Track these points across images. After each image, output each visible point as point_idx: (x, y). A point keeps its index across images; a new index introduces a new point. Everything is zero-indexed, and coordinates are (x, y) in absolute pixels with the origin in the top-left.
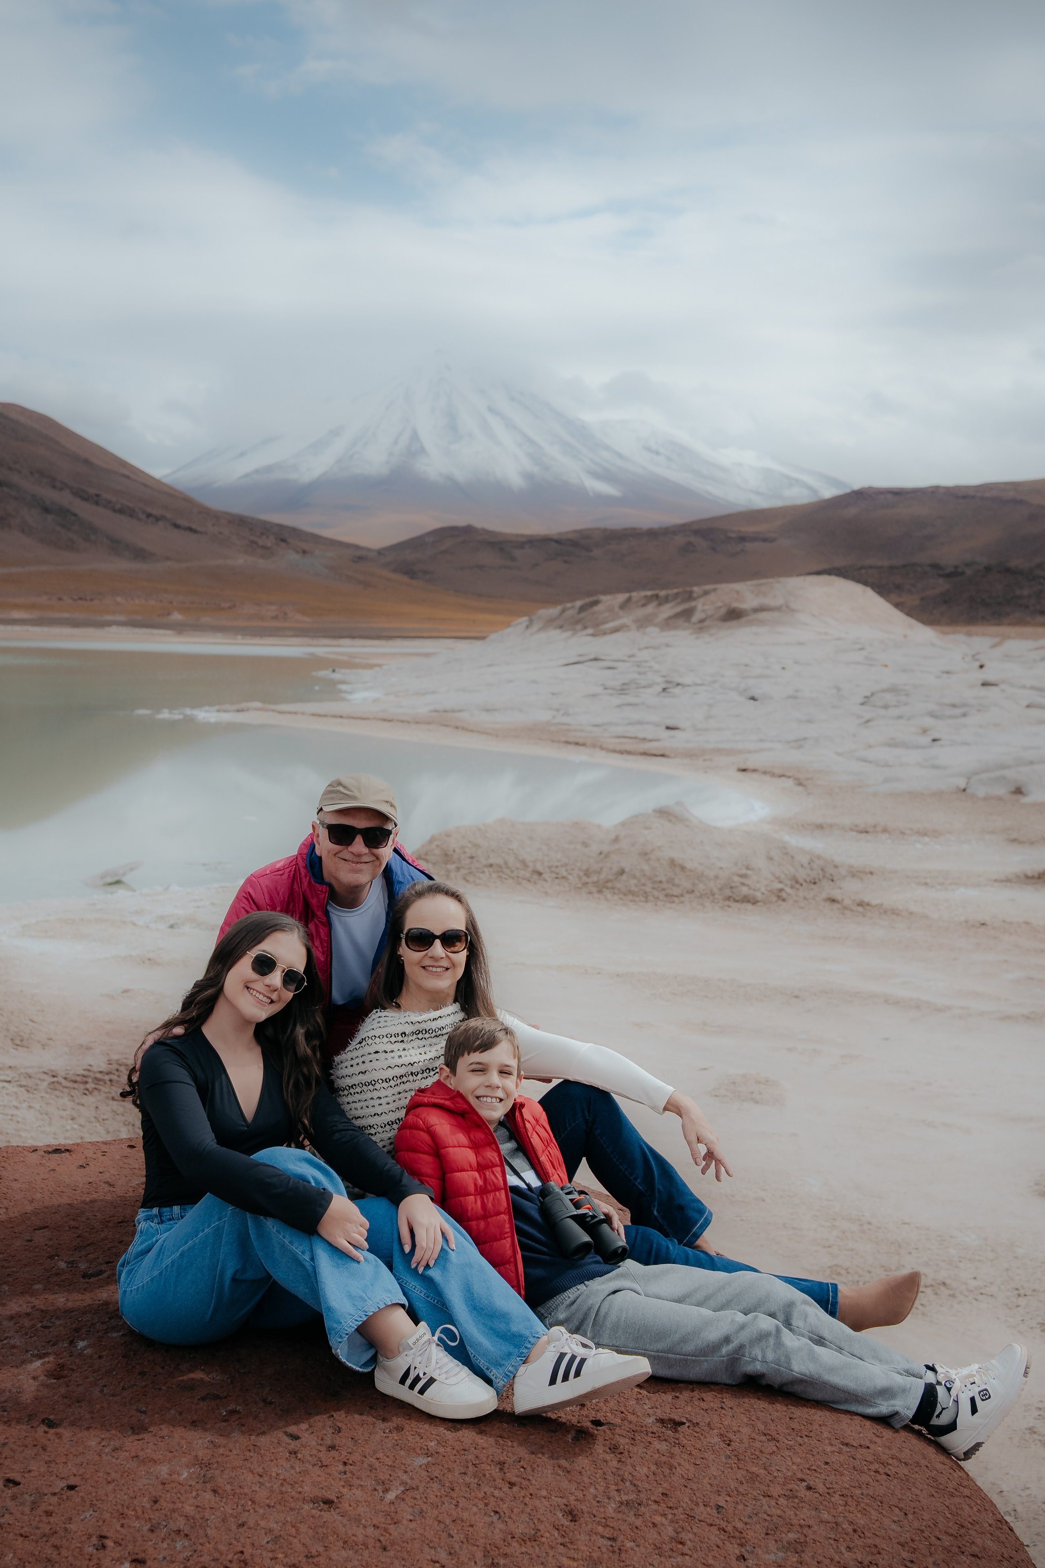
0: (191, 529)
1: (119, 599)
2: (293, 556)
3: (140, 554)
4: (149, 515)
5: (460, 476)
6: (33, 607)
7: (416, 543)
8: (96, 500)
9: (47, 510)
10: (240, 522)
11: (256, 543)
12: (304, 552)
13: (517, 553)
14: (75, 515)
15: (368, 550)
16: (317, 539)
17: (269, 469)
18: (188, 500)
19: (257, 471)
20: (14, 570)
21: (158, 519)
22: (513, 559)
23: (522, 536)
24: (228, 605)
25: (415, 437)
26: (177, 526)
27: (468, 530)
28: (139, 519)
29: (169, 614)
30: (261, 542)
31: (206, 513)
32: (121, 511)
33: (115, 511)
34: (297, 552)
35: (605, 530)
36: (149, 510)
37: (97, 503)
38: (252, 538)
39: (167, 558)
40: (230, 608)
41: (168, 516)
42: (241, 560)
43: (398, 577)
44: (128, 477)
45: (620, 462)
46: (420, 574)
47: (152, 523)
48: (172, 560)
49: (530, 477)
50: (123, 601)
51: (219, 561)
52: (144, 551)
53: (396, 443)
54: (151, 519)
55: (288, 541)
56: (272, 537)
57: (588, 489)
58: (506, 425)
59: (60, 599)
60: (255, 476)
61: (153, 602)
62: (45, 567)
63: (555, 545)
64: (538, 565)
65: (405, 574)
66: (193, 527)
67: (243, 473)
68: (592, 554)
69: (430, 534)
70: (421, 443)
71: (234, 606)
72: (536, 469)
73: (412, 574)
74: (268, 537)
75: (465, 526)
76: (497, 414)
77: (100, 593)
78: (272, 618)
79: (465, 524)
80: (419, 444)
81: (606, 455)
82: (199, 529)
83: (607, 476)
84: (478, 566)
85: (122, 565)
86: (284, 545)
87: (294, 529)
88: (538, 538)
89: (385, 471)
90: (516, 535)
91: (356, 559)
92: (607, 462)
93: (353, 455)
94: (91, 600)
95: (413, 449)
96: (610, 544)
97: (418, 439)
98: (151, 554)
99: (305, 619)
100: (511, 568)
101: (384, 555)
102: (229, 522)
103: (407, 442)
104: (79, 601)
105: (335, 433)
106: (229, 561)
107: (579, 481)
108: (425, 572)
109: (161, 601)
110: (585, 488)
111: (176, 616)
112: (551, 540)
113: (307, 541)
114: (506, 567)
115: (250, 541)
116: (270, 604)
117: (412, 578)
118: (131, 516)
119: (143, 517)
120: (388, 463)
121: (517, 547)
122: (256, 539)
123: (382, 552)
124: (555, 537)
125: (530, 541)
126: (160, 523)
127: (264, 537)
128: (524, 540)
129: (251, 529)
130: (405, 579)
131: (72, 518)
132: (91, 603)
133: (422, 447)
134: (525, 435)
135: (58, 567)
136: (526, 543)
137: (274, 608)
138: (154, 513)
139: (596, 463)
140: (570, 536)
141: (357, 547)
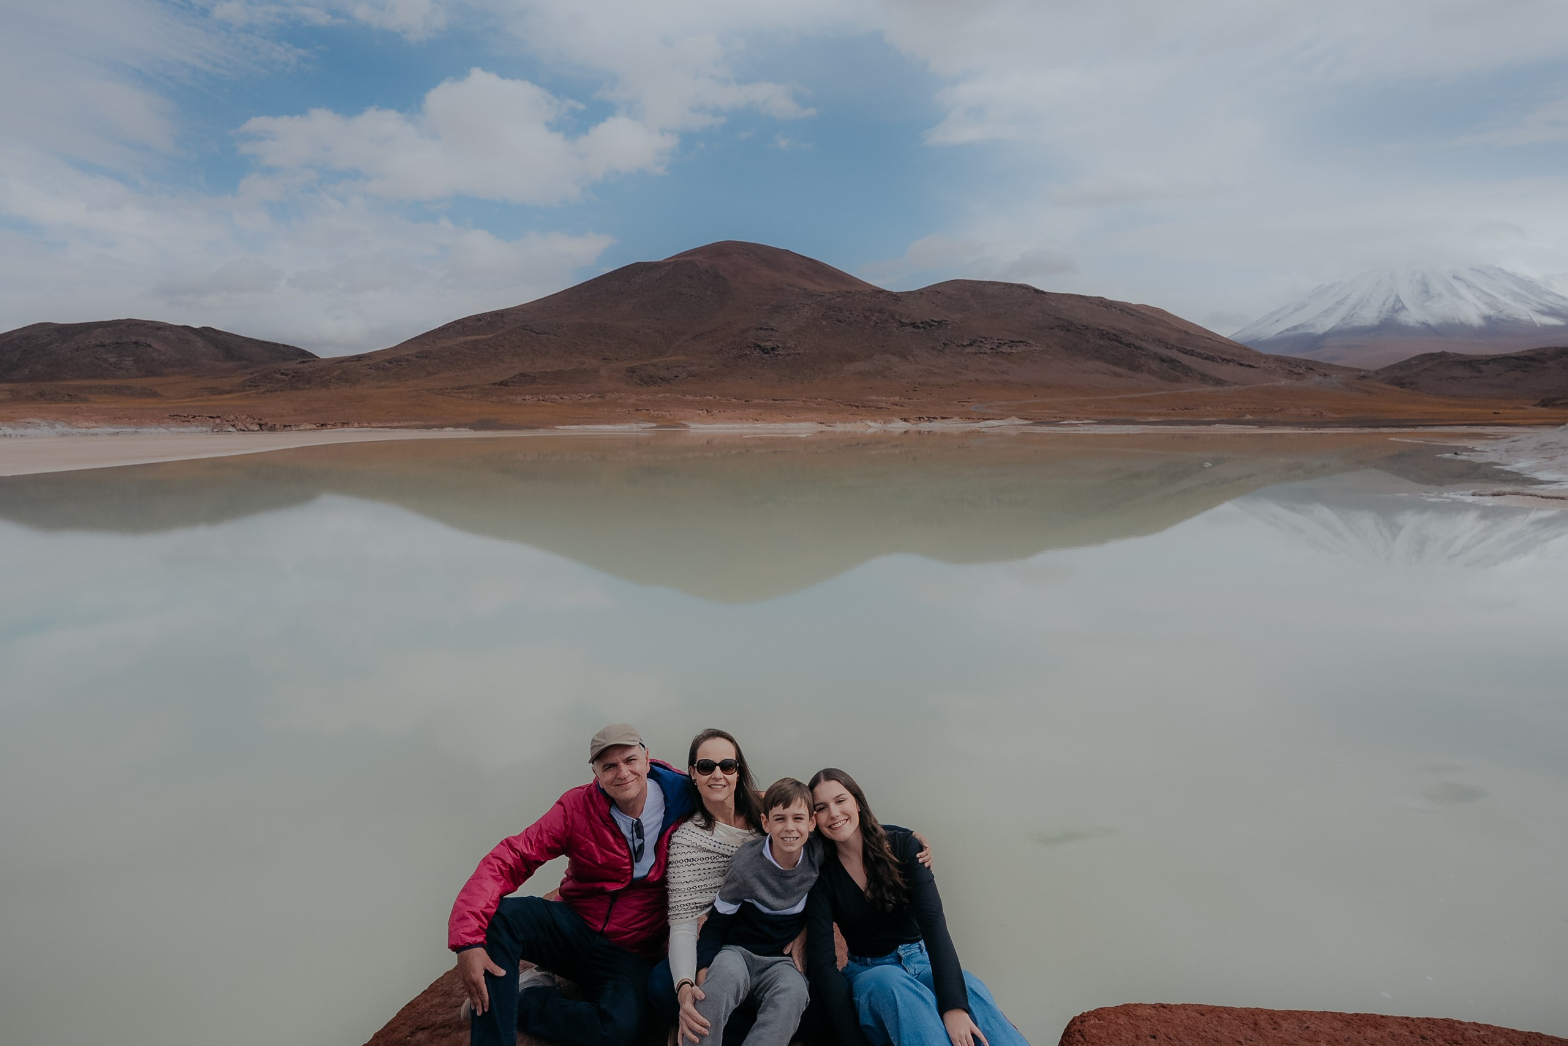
0: (1250, 366)
1: (1208, 408)
2: (1318, 378)
3: (1219, 382)
4: (1224, 360)
5: (1432, 322)
6: (1158, 414)
7: (1405, 365)
8: (1192, 353)
9: (1163, 361)
10: (1279, 360)
11: (1293, 372)
12: (1325, 375)
13: (1483, 367)
14: (1180, 362)
15: (1369, 371)
16: (1331, 367)
17: (1295, 328)
18: (1246, 349)
19: (1287, 330)
20: (1146, 394)
21: (1229, 361)
22: (1480, 371)
23: (1486, 356)
24: (1279, 409)
25: (1397, 300)
26: (1242, 365)
27: (1442, 355)
28: (1218, 362)
29: (1243, 416)
30: (1296, 371)
31: (1260, 356)
32: (1206, 358)
33: (1203, 358)
34: (1320, 375)
35: (1557, 348)
36: (1224, 356)
37: (1192, 355)
38: (1290, 369)
39: (1236, 384)
40: (1280, 411)
41: (1235, 359)
42: (1283, 382)
43: (1391, 387)
44: (1211, 339)
45: (1562, 303)
46: (1407, 385)
47: (1226, 364)
48: (1238, 384)
49: (1487, 318)
50: (1211, 409)
51: (1269, 383)
52: (1221, 380)
53: (1384, 304)
54: (1225, 362)
55: (1315, 369)
56: (1303, 368)
57: (1536, 322)
58: (1468, 286)
59: (1174, 409)
60: (1286, 333)
61: (1230, 409)
62: (1164, 393)
63: (1515, 360)
64: (1500, 374)
65: (1396, 385)
66: (1252, 364)
67: (1279, 332)
68: (1546, 365)
69: (1415, 358)
70: (1402, 303)
71: (1284, 409)
72: (1492, 313)
73: (1402, 385)
74: (1301, 367)
75: (1440, 353)
76: (1461, 280)
77: (1197, 405)
78: (1312, 416)
79: (1440, 351)
80: (1401, 304)
81: (1550, 298)
82: (1257, 366)
83: (1553, 313)
84: (1453, 378)
85: (1208, 389)
86: (1311, 371)
87: (1315, 362)
88: (1500, 357)
89: (1376, 322)
90: (1482, 356)
91: (1360, 378)
92: (1551, 303)
93: (1353, 315)
94: (1192, 409)
95: (1396, 308)
96: (1561, 357)
97: (1400, 301)
98: (1226, 381)
99: (1335, 416)
100: (1478, 378)
101: (1380, 374)
102: (1275, 360)
103: (1392, 303)
104: (1185, 410)
105: (1341, 303)
106: (1275, 383)
107: (1529, 318)
108: (1411, 384)
109: (1235, 408)
110: (1534, 322)
111: (1248, 417)
112: (1511, 357)
113: (1325, 369)
114: (1476, 377)
115: (1289, 370)
116: (1306, 407)
117: (1403, 388)
118: (1212, 360)
119: (1220, 361)
120: (1378, 317)
121: (1484, 364)
122: (1292, 369)
123: (1379, 372)
124: (1515, 355)
125: (1494, 359)
126: (1231, 363)
127: (1298, 368)
128: (1489, 358)
129: (1289, 364)
130: (1398, 388)
131: (1178, 364)
132: (1192, 411)
133: (1403, 306)
134: (1482, 291)
135: (1171, 392)
136: (1491, 360)
137: (1309, 409)
138: (1227, 358)
139: (1542, 305)
140: (1527, 354)
141: (1360, 370)
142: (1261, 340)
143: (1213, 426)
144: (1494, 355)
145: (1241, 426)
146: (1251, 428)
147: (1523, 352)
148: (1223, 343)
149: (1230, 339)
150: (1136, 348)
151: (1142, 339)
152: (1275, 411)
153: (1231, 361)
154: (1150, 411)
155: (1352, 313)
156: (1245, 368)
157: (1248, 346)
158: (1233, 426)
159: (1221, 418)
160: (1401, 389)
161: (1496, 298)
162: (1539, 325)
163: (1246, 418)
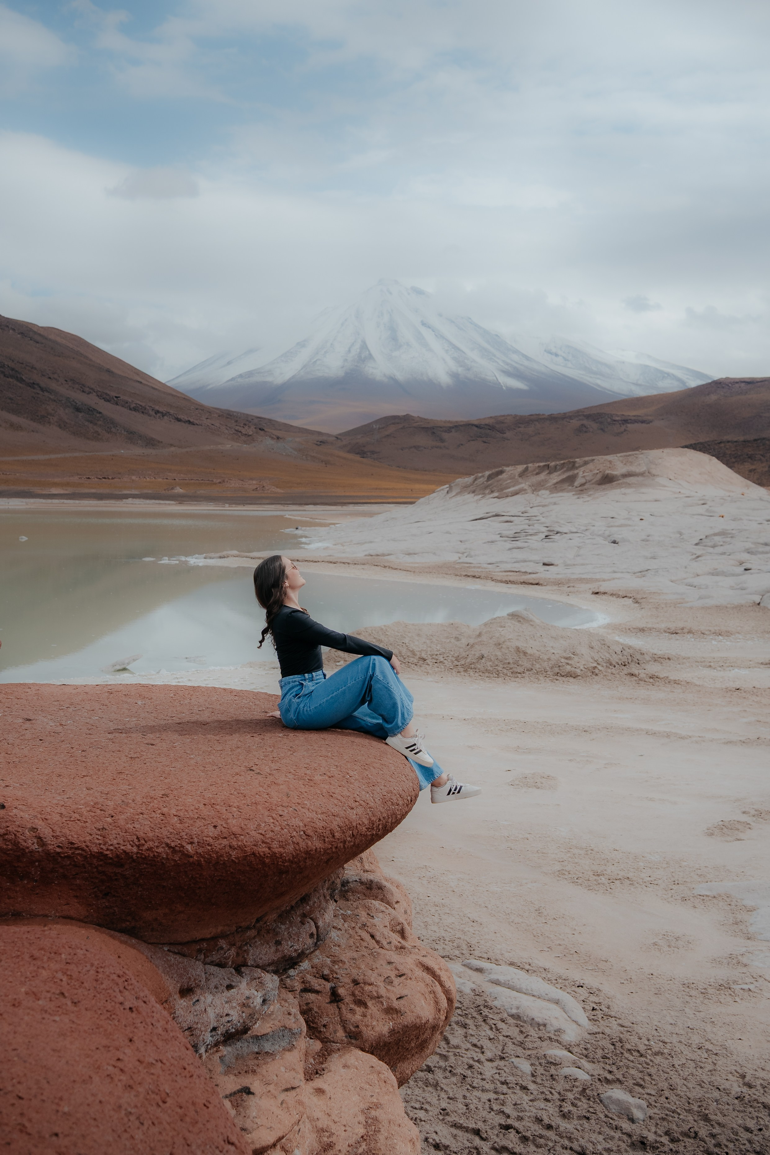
0: (189, 422)
1: (134, 478)
2: (269, 442)
3: (150, 442)
4: (157, 412)
5: (400, 376)
6: (68, 484)
7: (366, 430)
8: (115, 401)
9: (78, 410)
10: (228, 416)
11: (241, 432)
12: (278, 438)
13: (445, 436)
14: (100, 413)
15: (329, 435)
16: (288, 428)
17: (250, 374)
18: (187, 399)
19: (241, 376)
20: (53, 456)
21: (164, 415)
22: (442, 440)
23: (449, 422)
24: (218, 481)
25: (364, 346)
26: (179, 420)
27: (407, 418)
28: (150, 415)
29: (173, 489)
30: (244, 431)
31: (201, 409)
32: (135, 409)
33: (130, 409)
34: (272, 438)
35: (516, 416)
36: (157, 408)
37: (117, 404)
38: (237, 428)
39: (172, 445)
40: (220, 483)
41: (172, 412)
42: (228, 446)
43: (351, 456)
44: (141, 383)
45: (526, 363)
46: (369, 453)
47: (159, 418)
48: (175, 446)
49: (455, 376)
50: (137, 479)
51: (212, 446)
52: (152, 439)
53: (349, 351)
54: (159, 415)
55: (266, 430)
56: (253, 427)
57: (502, 384)
58: (436, 336)
59: (89, 478)
60: (239, 380)
61: (160, 480)
62: (77, 454)
63: (476, 429)
64: (462, 445)
65: (357, 454)
66: (192, 420)
67: (230, 378)
68: (505, 435)
69: (376, 422)
70: (369, 351)
71: (224, 481)
72: (460, 370)
73: (362, 454)
74: (249, 427)
75: (405, 416)
76: (429, 327)
77: (120, 473)
78: (253, 490)
79: (405, 414)
80: (367, 352)
81: (515, 357)
82: (196, 422)
83: (517, 374)
84: (415, 447)
85: (137, 451)
86: (262, 433)
87: (270, 420)
88: (462, 423)
89: (341, 373)
90: (445, 422)
91: (319, 443)
92: (516, 363)
93: (315, 362)
94: (112, 479)
95: (363, 356)
96: (519, 427)
97: (367, 348)
98: (159, 442)
99: (279, 490)
100: (441, 448)
101: (341, 439)
102: (219, 416)
103: (358, 350)
104: (103, 479)
105: (302, 345)
106: (220, 447)
107: (495, 378)
108: (373, 452)
109: (167, 479)
110: (500, 383)
111: (178, 490)
112: (473, 425)
113: (280, 430)
114: (437, 447)
115: (236, 430)
116: (252, 479)
117: (363, 457)
118: (143, 412)
119: (153, 413)
120: (343, 367)
121: (446, 432)
122: (240, 429)
123: (339, 437)
124: (476, 423)
125: (456, 426)
126: (165, 417)
127: (246, 427)
128: (451, 425)
129: (236, 421)
130: (357, 458)
131: (98, 415)
132: (112, 481)
133: (370, 354)
134: (451, 344)
135: (87, 454)
136: (453, 428)
137: (254, 482)
138: (161, 410)
139: (507, 364)
140: (487, 422)
141: (320, 433)
142: (209, 387)
143: (124, 500)
144: (457, 422)
145: (157, 501)
146: (169, 504)
147: (484, 419)
148: (156, 389)
149: (168, 384)
150: (42, 390)
151: (50, 378)
152: (216, 484)
153: (165, 415)
154: (57, 480)
155: (315, 360)
156: (183, 424)
157: (191, 396)
158: (148, 501)
159: (146, 491)
160: (362, 459)
161: (464, 353)
162: (504, 388)
163: (176, 491)
